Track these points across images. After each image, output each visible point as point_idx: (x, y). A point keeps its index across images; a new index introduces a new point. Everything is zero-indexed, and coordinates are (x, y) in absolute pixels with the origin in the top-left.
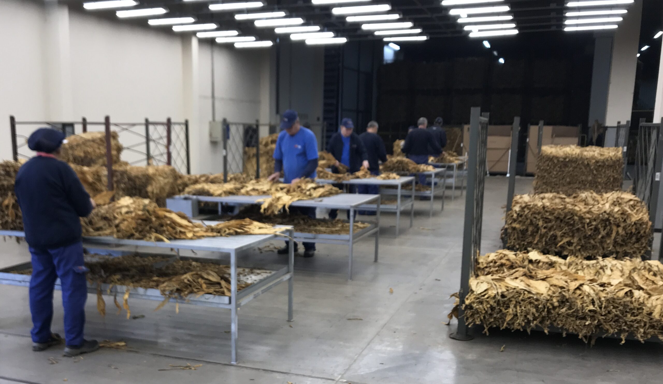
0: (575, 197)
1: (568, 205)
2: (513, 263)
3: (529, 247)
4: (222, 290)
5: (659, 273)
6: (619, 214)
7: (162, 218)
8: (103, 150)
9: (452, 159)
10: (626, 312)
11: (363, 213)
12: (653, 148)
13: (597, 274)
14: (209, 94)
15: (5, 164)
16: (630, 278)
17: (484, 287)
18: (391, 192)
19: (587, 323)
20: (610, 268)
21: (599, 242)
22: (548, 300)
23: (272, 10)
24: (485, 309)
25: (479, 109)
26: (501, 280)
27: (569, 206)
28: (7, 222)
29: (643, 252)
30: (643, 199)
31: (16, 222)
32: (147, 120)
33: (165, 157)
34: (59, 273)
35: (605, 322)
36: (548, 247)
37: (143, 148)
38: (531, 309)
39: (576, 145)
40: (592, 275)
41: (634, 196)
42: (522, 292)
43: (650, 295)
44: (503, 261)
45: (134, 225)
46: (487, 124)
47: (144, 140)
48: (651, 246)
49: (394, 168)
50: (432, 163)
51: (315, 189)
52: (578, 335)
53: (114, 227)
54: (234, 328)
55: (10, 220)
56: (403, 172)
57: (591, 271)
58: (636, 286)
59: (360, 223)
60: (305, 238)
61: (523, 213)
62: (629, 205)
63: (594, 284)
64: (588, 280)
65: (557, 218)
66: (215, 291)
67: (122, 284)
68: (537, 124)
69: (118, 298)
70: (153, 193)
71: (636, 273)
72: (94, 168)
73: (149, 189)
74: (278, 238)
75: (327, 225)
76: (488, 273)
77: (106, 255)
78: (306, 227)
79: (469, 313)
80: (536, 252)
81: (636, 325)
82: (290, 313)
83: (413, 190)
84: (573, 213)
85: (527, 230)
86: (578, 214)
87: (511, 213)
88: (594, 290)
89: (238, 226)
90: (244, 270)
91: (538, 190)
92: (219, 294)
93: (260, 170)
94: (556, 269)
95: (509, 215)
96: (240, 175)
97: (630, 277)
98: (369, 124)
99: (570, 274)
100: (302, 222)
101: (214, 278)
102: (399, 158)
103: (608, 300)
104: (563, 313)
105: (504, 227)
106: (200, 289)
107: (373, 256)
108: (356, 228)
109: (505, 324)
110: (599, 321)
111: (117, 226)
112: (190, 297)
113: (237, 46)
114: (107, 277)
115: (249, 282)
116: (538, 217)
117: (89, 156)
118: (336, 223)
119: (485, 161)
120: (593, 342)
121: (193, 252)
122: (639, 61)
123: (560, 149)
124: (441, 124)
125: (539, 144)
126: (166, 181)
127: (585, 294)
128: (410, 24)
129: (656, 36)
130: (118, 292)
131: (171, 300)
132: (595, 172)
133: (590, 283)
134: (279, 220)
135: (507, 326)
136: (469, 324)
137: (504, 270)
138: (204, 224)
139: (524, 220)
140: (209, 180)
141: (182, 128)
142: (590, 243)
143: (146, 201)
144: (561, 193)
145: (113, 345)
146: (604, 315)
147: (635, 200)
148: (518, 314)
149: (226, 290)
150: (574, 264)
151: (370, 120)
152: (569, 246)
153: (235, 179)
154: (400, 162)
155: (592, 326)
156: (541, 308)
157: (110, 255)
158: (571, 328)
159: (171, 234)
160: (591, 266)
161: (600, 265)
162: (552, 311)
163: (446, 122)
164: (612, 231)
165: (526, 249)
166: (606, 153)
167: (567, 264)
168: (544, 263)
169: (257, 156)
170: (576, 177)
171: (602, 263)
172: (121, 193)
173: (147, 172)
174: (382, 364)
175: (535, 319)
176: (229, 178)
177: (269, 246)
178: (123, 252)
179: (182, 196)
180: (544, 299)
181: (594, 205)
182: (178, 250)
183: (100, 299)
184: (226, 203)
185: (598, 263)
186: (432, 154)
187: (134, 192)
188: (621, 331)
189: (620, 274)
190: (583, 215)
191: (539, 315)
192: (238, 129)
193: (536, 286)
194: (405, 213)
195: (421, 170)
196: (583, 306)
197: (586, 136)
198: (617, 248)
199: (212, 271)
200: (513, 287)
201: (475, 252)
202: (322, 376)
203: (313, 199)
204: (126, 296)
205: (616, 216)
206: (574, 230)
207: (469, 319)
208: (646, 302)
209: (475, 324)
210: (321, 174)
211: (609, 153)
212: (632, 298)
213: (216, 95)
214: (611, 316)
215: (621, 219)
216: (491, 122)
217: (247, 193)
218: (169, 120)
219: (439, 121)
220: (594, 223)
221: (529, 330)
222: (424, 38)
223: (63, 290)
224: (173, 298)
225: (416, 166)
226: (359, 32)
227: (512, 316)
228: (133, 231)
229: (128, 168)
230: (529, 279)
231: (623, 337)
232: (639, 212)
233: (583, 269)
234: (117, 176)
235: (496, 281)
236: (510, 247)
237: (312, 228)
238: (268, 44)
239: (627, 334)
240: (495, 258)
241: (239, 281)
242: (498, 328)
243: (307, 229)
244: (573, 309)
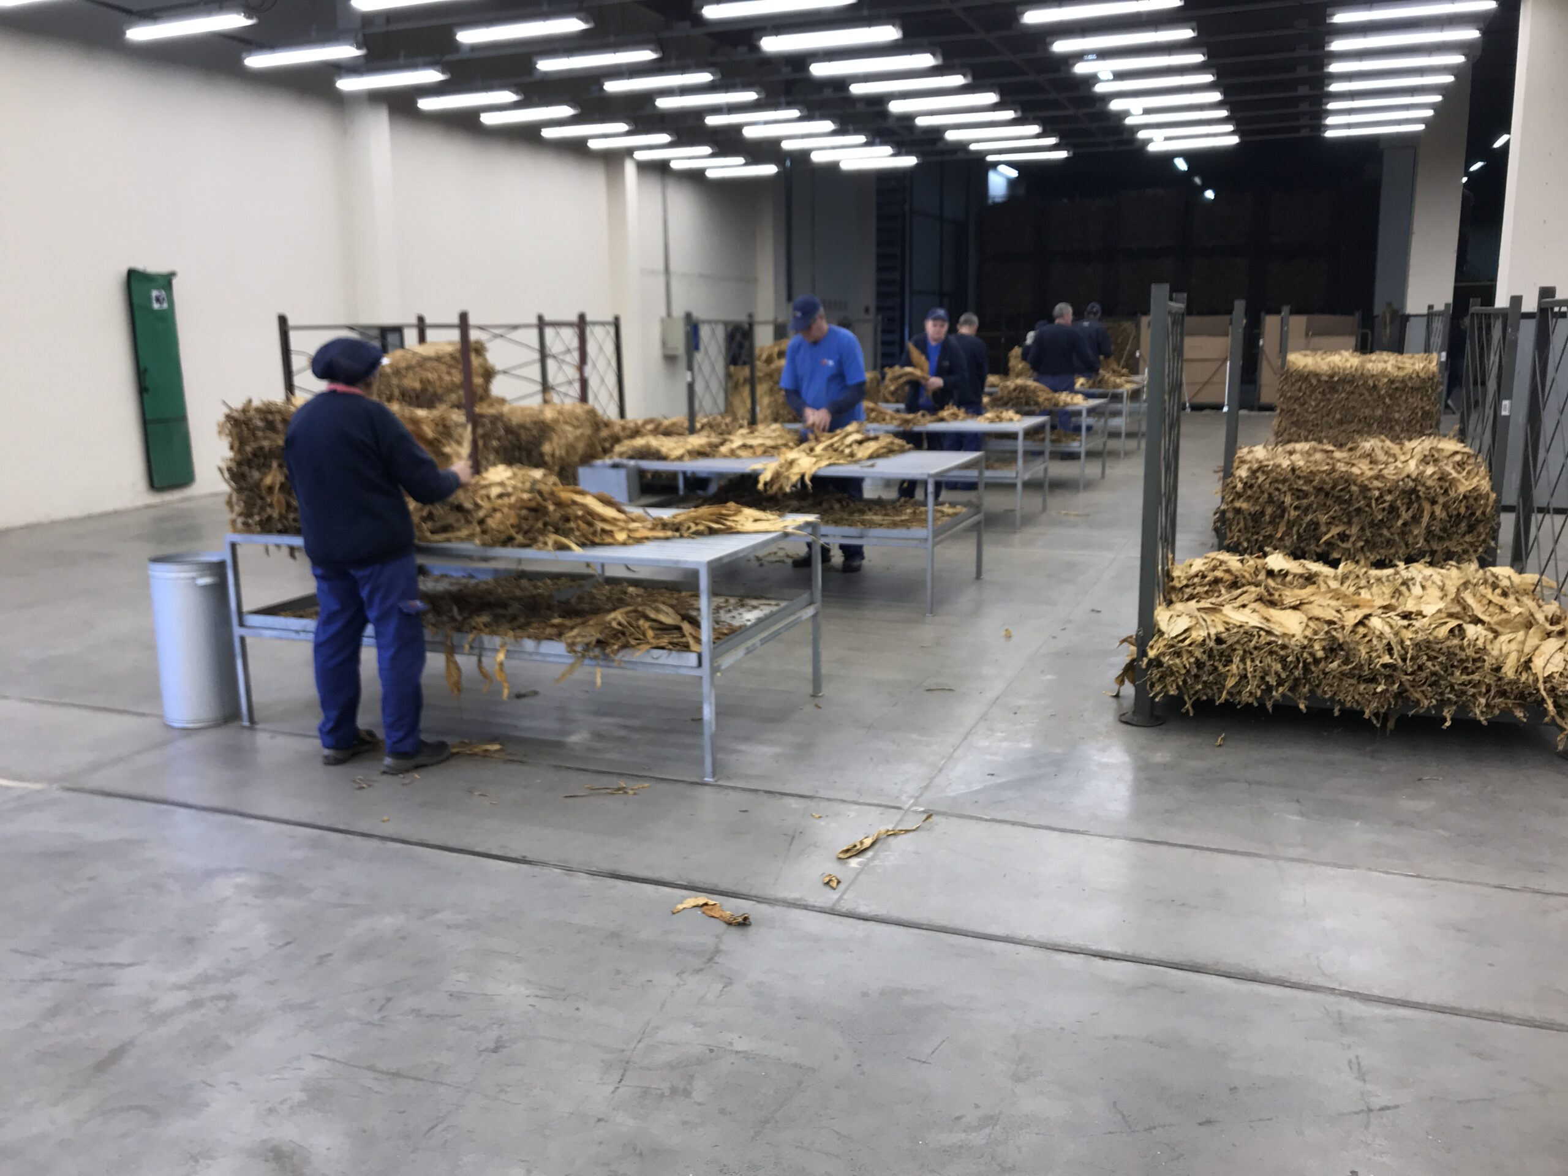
0: (1351, 449)
1: (1339, 464)
2: (1236, 577)
3: (1268, 546)
4: (684, 640)
5: (1512, 590)
6: (1434, 480)
7: (568, 506)
8: (457, 377)
9: (1118, 381)
10: (1453, 666)
11: (953, 486)
12: (1495, 354)
13: (1397, 595)
14: (660, 266)
15: (263, 407)
16: (1458, 602)
17: (1183, 623)
18: (1007, 444)
19: (1379, 690)
20: (1421, 583)
21: (1398, 534)
22: (1305, 647)
23: (775, 106)
24: (1185, 667)
25: (1166, 287)
26: (1215, 609)
27: (1341, 467)
28: (270, 518)
29: (1480, 550)
30: (1479, 452)
31: (286, 518)
32: (540, 318)
33: (577, 386)
34: (372, 614)
35: (1413, 686)
36: (1302, 545)
37: (535, 372)
38: (1274, 664)
39: (1351, 351)
40: (1386, 597)
41: (1462, 445)
42: (1255, 633)
43: (1497, 634)
44: (1219, 574)
45: (513, 520)
46: (1183, 315)
47: (536, 356)
48: (1495, 538)
49: (1011, 399)
50: (1082, 389)
51: (860, 443)
52: (1364, 713)
53: (475, 524)
54: (708, 712)
55: (275, 515)
56: (1027, 408)
57: (1384, 589)
58: (1470, 616)
59: (947, 505)
60: (844, 537)
61: (1254, 481)
62: (1454, 463)
63: (1392, 614)
64: (1380, 608)
65: (1319, 490)
66: (671, 643)
67: (493, 633)
68: (1278, 312)
69: (484, 659)
70: (553, 455)
71: (1469, 591)
72: (436, 413)
73: (547, 448)
74: (789, 539)
75: (884, 512)
76: (1191, 598)
77: (463, 576)
78: (845, 516)
79: (1155, 673)
80: (1281, 555)
81: (1472, 691)
82: (817, 681)
83: (1047, 442)
84: (1348, 480)
85: (1263, 513)
86: (1359, 482)
87: (1232, 482)
88: (1391, 627)
89: (714, 517)
90: (727, 601)
91: (1284, 437)
92: (678, 648)
93: (758, 409)
94: (1319, 587)
95: (1228, 485)
96: (719, 418)
97: (1458, 600)
98: (963, 318)
99: (1346, 595)
100: (837, 506)
101: (668, 618)
102: (1019, 381)
103: (1417, 645)
104: (1332, 670)
105: (1219, 508)
106: (642, 640)
107: (974, 569)
108: (939, 515)
109: (1225, 693)
110: (1401, 684)
111: (481, 522)
112: (623, 656)
113: (710, 174)
114: (465, 619)
115: (736, 623)
116: (1284, 488)
117: (431, 389)
118: (901, 506)
119: (1181, 385)
120: (1391, 724)
121: (628, 569)
122: (1467, 192)
123: (1323, 359)
124: (1099, 314)
125: (1283, 351)
126: (578, 432)
127: (1374, 633)
128: (1035, 129)
129: (1497, 144)
130: (485, 649)
131: (587, 661)
132: (1387, 400)
133: (1383, 613)
134: (795, 503)
135: (1228, 697)
136: (1155, 696)
137: (1220, 591)
138: (649, 514)
139: (1257, 495)
140: (662, 429)
141: (608, 332)
142: (1381, 535)
143: (538, 474)
144: (1325, 441)
145: (476, 750)
146: (1412, 674)
147: (1464, 453)
148: (1249, 675)
149: (691, 641)
150: (1352, 576)
151: (965, 311)
152: (1343, 541)
153: (711, 426)
154: (1022, 389)
155: (1388, 695)
156: (1291, 662)
157: (471, 576)
158: (1349, 698)
159: (584, 536)
160: (1384, 579)
161: (1401, 577)
162: (1313, 668)
163: (1108, 312)
164: (1423, 511)
165: (1261, 549)
166: (1408, 365)
167: (1340, 578)
168: (1295, 575)
169: (752, 382)
170: (1352, 412)
171: (1405, 574)
172: (492, 457)
173: (541, 417)
174: (993, 775)
175: (1280, 683)
176: (698, 426)
177: (775, 553)
178: (496, 571)
179: (608, 461)
180: (1297, 646)
181: (1387, 464)
182: (603, 566)
183: (450, 661)
184: (693, 473)
185: (1397, 573)
186: (1082, 373)
187: (517, 454)
188: (1443, 703)
189: (1440, 594)
190: (1366, 482)
191: (1287, 676)
192: (713, 332)
193: (1282, 621)
194: (1032, 485)
195: (1062, 404)
196: (1370, 657)
197: (1370, 333)
198: (1432, 543)
199: (664, 603)
200: (1238, 624)
201: (1165, 558)
202: (876, 802)
203: (857, 462)
204: (501, 656)
205: (1429, 483)
206: (1350, 512)
207: (1156, 685)
208: (1489, 647)
209: (1166, 695)
210: (873, 415)
211: (1413, 364)
212: (1463, 639)
213: (673, 267)
214: (1423, 675)
215: (1438, 490)
216: (1189, 311)
217: (733, 453)
218: (582, 317)
219: (1095, 310)
220: (1388, 498)
221: (1269, 705)
222: (1062, 154)
223: (380, 647)
224: (590, 658)
225: (1051, 395)
226: (940, 146)
227: (1238, 678)
228: (513, 532)
229: (506, 409)
230: (1267, 607)
231: (1447, 713)
232: (1472, 475)
233: (1369, 585)
234: (483, 425)
235: (1206, 613)
236: (1232, 545)
237: (856, 517)
238: (769, 170)
239: (1454, 708)
240: (1203, 568)
241: (717, 622)
242: (1211, 701)
243: (847, 520)
244: (1352, 662)
